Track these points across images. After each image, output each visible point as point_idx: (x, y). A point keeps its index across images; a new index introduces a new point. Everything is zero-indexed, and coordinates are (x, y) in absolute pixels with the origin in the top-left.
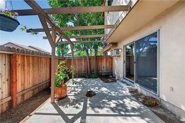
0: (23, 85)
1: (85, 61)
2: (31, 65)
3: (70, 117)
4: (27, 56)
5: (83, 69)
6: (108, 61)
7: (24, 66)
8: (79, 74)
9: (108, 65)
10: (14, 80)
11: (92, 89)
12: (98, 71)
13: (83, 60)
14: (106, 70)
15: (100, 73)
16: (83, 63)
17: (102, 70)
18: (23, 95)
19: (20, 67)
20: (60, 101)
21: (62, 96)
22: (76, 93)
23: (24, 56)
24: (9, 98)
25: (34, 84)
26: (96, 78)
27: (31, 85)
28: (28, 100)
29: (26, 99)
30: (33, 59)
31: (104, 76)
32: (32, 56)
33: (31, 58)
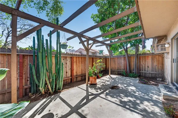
0: (76, 72)
1: (124, 59)
2: (80, 62)
3: (90, 94)
4: (78, 57)
5: (122, 67)
6: (156, 59)
7: (77, 62)
8: (118, 72)
9: (155, 64)
10: (73, 69)
11: (119, 85)
12: (140, 71)
13: (123, 59)
14: (152, 71)
15: (142, 73)
16: (123, 61)
17: (147, 70)
18: (76, 78)
19: (75, 63)
20: (91, 86)
21: (93, 83)
22: (104, 84)
23: (77, 57)
24: (71, 78)
25: (82, 73)
26: (135, 78)
27: (80, 74)
28: (78, 81)
29: (78, 80)
30: (81, 59)
31: (148, 78)
32: (81, 57)
33: (80, 58)
